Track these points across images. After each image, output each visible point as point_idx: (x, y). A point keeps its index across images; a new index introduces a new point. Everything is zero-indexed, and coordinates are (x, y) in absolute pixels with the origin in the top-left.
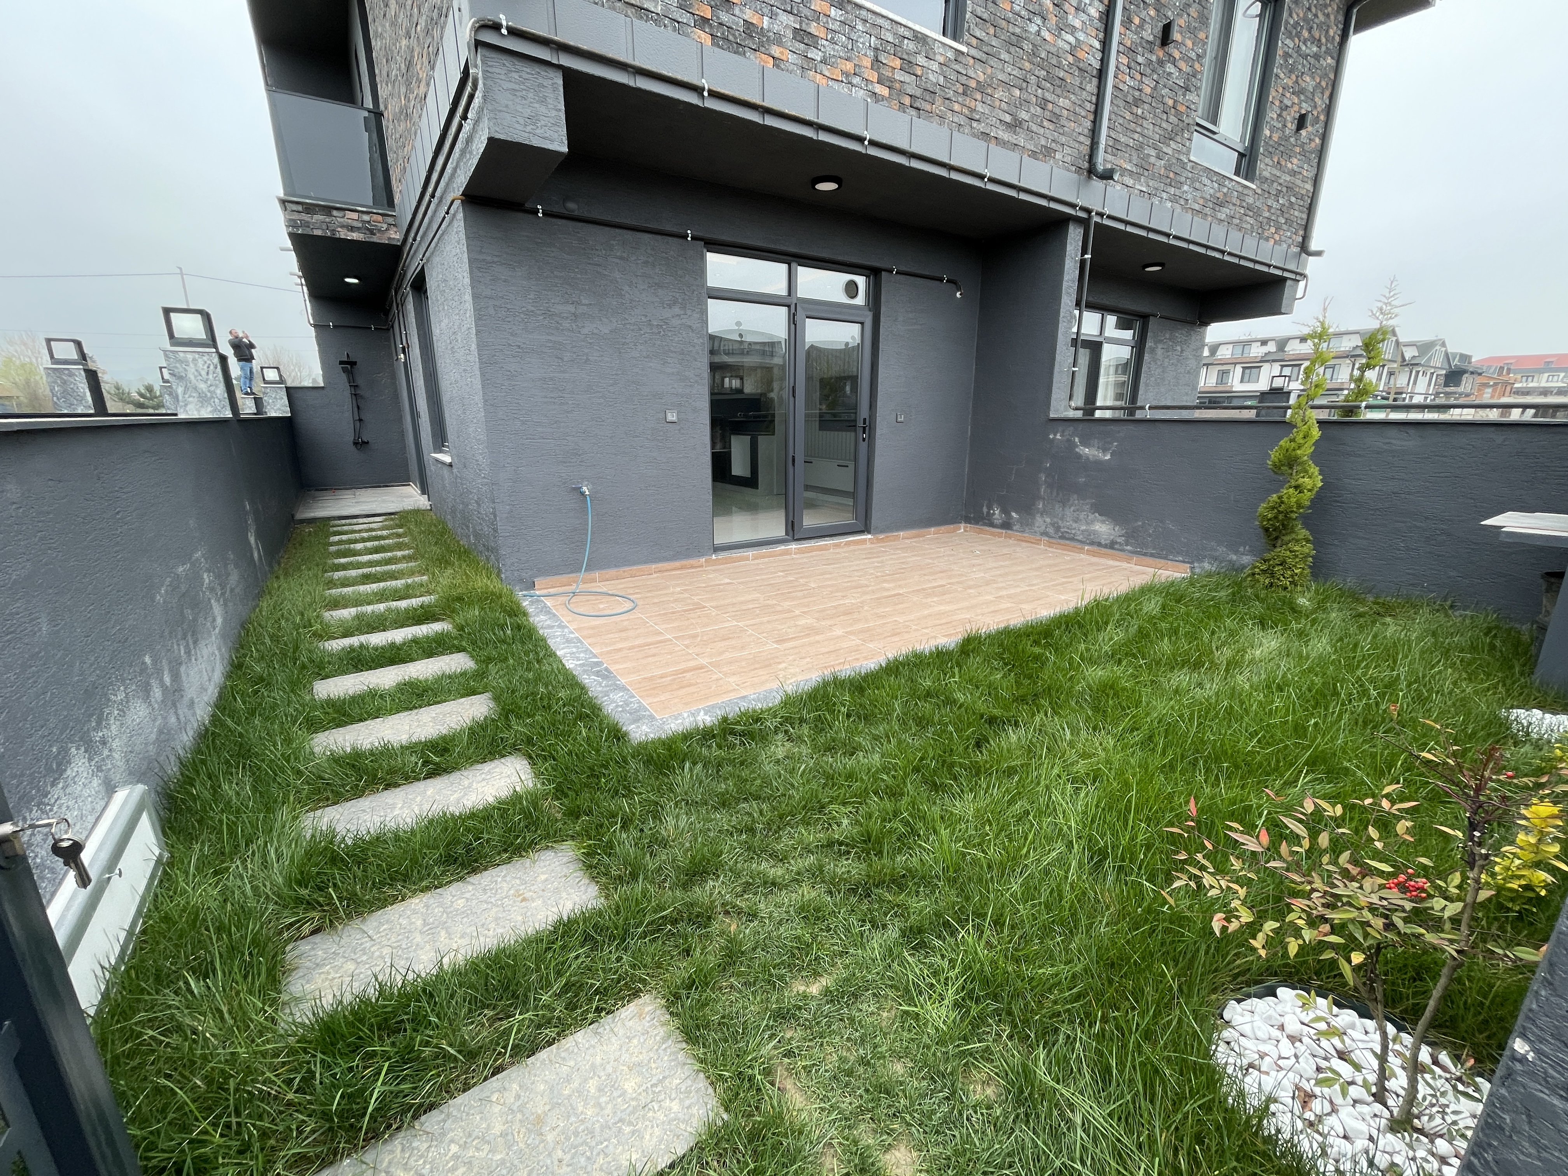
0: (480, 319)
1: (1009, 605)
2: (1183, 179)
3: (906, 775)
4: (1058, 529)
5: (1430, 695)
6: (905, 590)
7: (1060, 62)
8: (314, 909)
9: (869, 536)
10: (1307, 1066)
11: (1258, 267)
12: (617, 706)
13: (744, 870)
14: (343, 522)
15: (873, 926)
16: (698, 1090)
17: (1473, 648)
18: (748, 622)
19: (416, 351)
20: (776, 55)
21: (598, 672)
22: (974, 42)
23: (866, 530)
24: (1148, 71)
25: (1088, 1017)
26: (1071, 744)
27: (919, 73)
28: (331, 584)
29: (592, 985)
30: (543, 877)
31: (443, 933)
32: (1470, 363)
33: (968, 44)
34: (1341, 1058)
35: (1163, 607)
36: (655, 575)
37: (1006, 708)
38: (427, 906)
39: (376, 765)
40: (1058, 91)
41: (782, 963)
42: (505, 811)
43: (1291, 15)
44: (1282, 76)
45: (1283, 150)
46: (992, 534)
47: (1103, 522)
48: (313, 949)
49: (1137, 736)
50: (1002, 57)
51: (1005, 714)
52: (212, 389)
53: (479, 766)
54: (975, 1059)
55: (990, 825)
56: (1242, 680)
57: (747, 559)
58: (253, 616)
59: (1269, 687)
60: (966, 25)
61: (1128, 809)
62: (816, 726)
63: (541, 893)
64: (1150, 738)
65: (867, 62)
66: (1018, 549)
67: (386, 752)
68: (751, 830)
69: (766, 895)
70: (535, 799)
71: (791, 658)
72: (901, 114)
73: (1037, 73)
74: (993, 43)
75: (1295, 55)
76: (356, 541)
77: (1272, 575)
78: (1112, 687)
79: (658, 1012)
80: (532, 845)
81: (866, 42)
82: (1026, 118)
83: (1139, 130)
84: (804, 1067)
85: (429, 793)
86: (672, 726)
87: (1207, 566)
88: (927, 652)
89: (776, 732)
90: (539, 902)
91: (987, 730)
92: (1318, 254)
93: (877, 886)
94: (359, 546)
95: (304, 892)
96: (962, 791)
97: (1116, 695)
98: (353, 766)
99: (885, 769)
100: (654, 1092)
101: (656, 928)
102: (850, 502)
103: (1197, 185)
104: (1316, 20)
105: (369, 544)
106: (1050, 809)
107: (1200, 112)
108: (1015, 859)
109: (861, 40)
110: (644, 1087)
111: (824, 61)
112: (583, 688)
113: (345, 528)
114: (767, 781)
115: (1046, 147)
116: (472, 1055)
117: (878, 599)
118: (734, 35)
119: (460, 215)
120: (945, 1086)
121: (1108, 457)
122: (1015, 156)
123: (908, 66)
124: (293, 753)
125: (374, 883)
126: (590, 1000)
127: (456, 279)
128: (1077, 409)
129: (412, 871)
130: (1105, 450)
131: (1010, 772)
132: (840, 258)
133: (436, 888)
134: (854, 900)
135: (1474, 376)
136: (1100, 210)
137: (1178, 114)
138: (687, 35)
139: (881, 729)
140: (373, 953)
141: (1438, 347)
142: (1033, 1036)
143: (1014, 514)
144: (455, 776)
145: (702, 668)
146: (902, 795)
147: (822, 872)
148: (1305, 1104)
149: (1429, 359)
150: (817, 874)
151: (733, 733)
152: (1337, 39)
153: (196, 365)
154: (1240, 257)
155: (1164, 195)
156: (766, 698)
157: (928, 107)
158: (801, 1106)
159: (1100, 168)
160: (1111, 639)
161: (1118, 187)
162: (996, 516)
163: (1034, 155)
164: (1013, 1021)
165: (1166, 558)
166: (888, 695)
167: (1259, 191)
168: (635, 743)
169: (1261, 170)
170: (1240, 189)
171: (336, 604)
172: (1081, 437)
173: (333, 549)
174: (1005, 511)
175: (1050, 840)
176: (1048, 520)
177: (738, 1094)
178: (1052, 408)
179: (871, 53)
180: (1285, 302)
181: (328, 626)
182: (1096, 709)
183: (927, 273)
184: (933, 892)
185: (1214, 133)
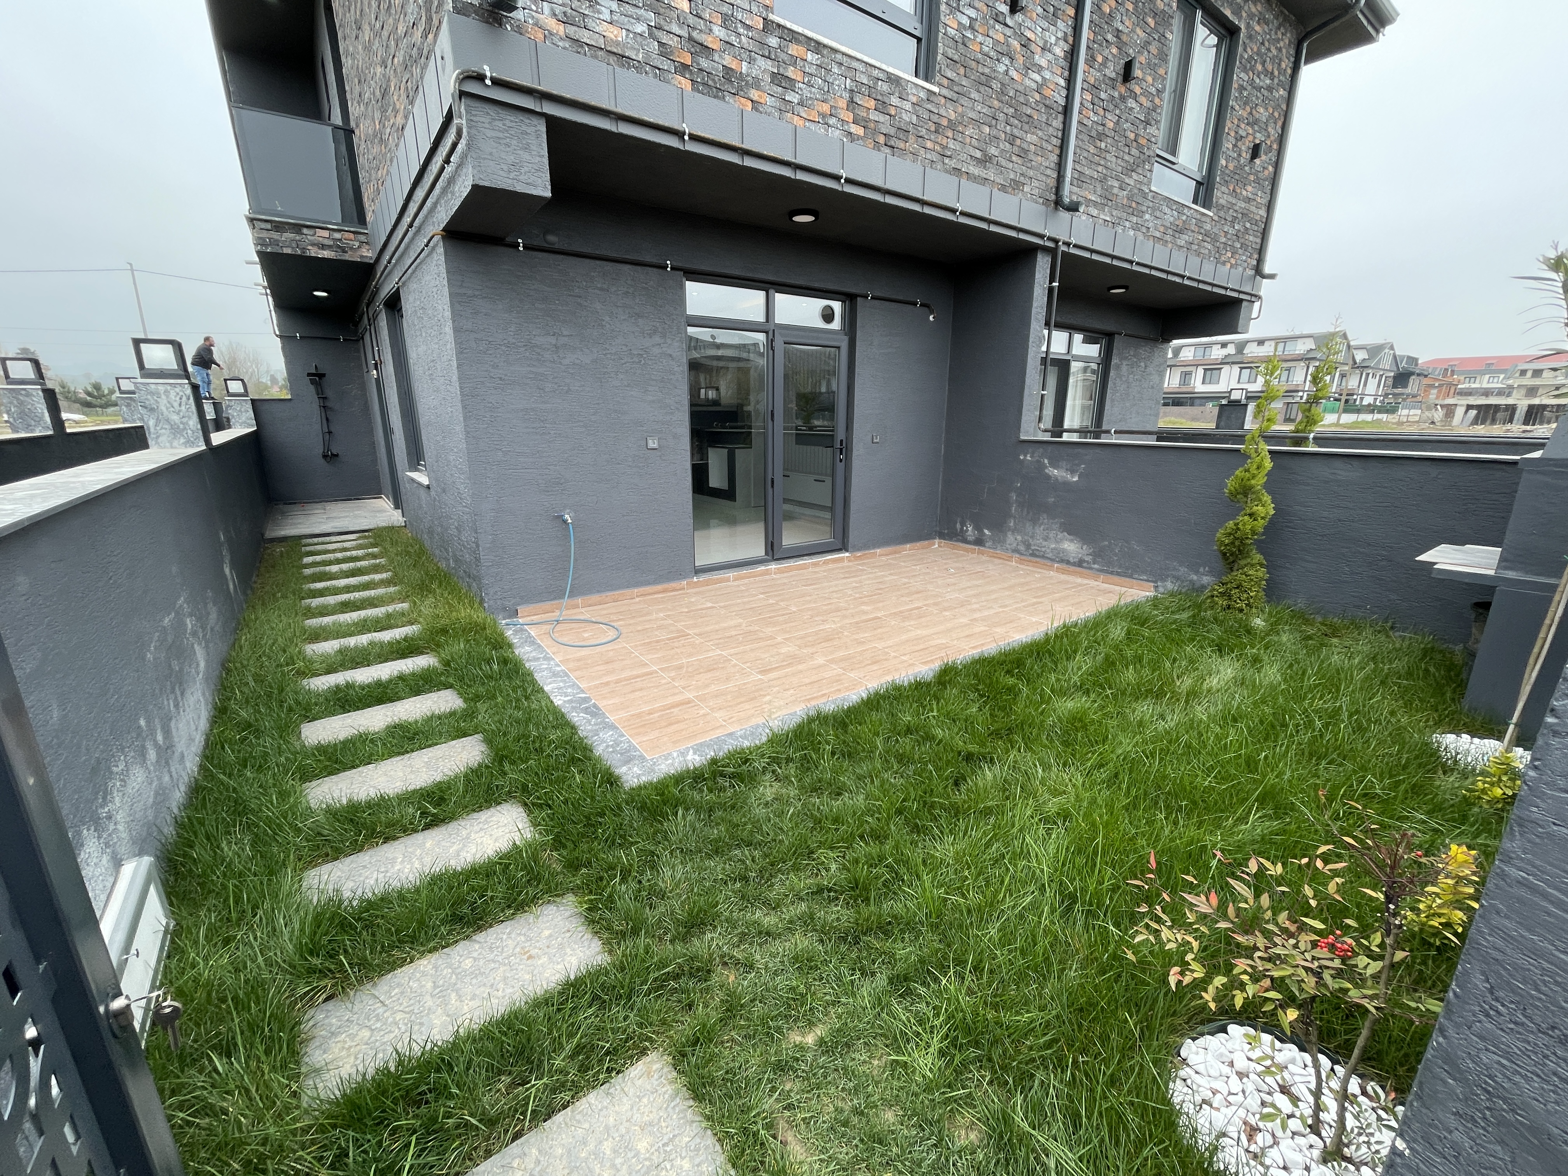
0: (462, 353)
1: (983, 628)
2: (1144, 209)
3: (889, 818)
4: (1028, 546)
5: (1369, 726)
6: (883, 613)
7: (1028, 100)
8: (326, 976)
9: (847, 554)
10: (1253, 1103)
11: (1215, 290)
12: (607, 746)
13: (739, 919)
14: (316, 540)
15: (862, 974)
16: (707, 1148)
17: (1409, 674)
18: (732, 651)
19: (389, 369)
20: (755, 98)
21: (587, 708)
22: (945, 82)
23: (843, 548)
24: (1111, 107)
25: (1061, 1064)
26: (1043, 783)
27: (893, 113)
28: (311, 613)
29: (603, 1047)
30: (547, 933)
31: (453, 995)
32: (1417, 365)
33: (940, 85)
34: (1282, 1092)
35: (1128, 633)
36: (637, 600)
37: (983, 744)
38: (436, 967)
39: (374, 818)
40: (1026, 127)
41: (779, 1015)
42: (507, 866)
43: (1245, 50)
44: (1237, 107)
45: (1239, 178)
46: (967, 550)
47: (1072, 541)
48: (327, 1017)
49: (1103, 775)
50: (972, 96)
51: (982, 750)
52: (185, 420)
53: (475, 815)
54: (959, 1105)
55: (969, 868)
56: (1200, 712)
57: (728, 580)
58: (234, 654)
59: (1224, 718)
60: (938, 67)
61: (1095, 853)
62: (802, 765)
63: (546, 950)
64: (1116, 775)
65: (842, 104)
66: (991, 567)
67: (380, 804)
68: (745, 879)
69: (760, 945)
70: (534, 850)
71: (775, 689)
72: (875, 152)
73: (1005, 110)
74: (964, 83)
75: (1249, 88)
76: (330, 563)
77: (1230, 597)
78: (1081, 720)
79: (666, 1070)
80: (534, 900)
81: (841, 84)
82: (996, 154)
83: (1102, 162)
84: (804, 1119)
85: (428, 845)
86: (663, 766)
87: (1169, 585)
88: (906, 684)
89: (764, 773)
90: (544, 959)
91: (965, 768)
92: (1272, 277)
93: (865, 934)
94: (334, 568)
95: (316, 961)
96: (942, 832)
97: (1085, 727)
98: (351, 820)
99: (870, 812)
100: (665, 1151)
101: (660, 985)
102: (828, 515)
103: (1158, 214)
104: (1270, 55)
105: (345, 566)
106: (1025, 854)
107: (1160, 145)
108: (992, 905)
109: (837, 82)
110: (656, 1147)
111: (801, 103)
112: (573, 728)
113: (319, 547)
114: (757, 825)
115: (1014, 181)
116: (491, 1123)
117: (857, 623)
118: (713, 80)
119: (441, 250)
120: (932, 1133)
121: (1076, 479)
122: (986, 190)
123: (882, 106)
124: (290, 808)
125: (383, 947)
126: (601, 1061)
127: (435, 308)
128: (1046, 431)
129: (420, 932)
130: (1073, 472)
131: (987, 812)
132: (816, 285)
133: (444, 947)
134: (843, 948)
135: (1421, 378)
136: (1067, 240)
137: (1140, 147)
138: (668, 82)
139: (864, 768)
140: (387, 1020)
141: (1387, 351)
142: (1011, 1082)
143: (986, 532)
144: (453, 825)
145: (689, 702)
146: (886, 838)
147: (812, 919)
148: (1250, 1138)
149: (1379, 362)
150: (808, 921)
151: (723, 775)
152: (1289, 71)
153: (167, 397)
154: (1199, 281)
155: (1127, 224)
156: (752, 734)
157: (901, 145)
158: (803, 1158)
159: (1067, 200)
160: (1079, 668)
161: (1084, 217)
162: (970, 533)
163: (1003, 188)
164: (993, 1067)
165: (1131, 577)
166: (870, 731)
167: (1216, 218)
168: (627, 786)
169: (1218, 198)
170: (1199, 217)
171: (317, 636)
172: (1049, 459)
173: (307, 572)
174: (978, 528)
175: (1025, 884)
176: (1019, 538)
177: (744, 1150)
178: (1022, 429)
179: (846, 95)
180: (1241, 322)
181: (312, 662)
182: (1066, 744)
183: (901, 298)
184: (917, 938)
185: (1174, 163)
